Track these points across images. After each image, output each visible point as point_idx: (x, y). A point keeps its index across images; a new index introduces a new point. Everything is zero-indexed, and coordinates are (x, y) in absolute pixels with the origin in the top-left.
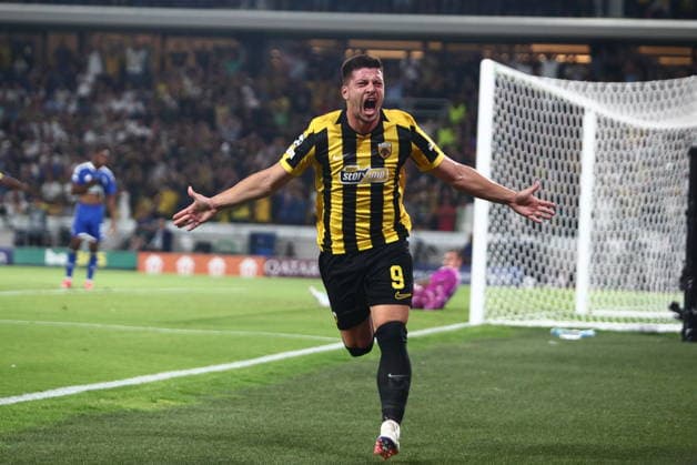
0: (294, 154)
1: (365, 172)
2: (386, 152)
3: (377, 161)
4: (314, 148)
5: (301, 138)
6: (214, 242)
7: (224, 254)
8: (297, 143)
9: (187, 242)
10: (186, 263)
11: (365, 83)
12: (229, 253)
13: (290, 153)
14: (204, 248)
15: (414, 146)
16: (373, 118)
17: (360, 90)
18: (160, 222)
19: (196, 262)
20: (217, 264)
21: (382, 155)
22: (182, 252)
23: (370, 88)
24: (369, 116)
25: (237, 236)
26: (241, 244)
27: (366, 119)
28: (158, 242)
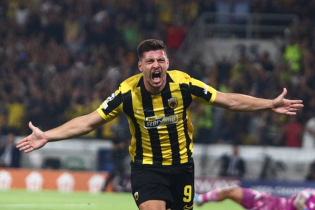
0: (107, 106)
1: (161, 119)
2: (174, 104)
3: (169, 111)
4: (122, 104)
5: (113, 95)
6: (63, 157)
7: (73, 170)
8: (110, 99)
9: (36, 158)
10: (35, 179)
11: (152, 61)
12: (78, 169)
13: (105, 105)
14: (53, 164)
15: (193, 96)
16: (160, 84)
17: (149, 66)
18: (10, 137)
19: (45, 177)
20: (65, 179)
21: (171, 107)
22: (31, 168)
23: (156, 64)
24: (157, 83)
25: (86, 152)
26: (90, 160)
27: (155, 85)
28: (7, 158)
